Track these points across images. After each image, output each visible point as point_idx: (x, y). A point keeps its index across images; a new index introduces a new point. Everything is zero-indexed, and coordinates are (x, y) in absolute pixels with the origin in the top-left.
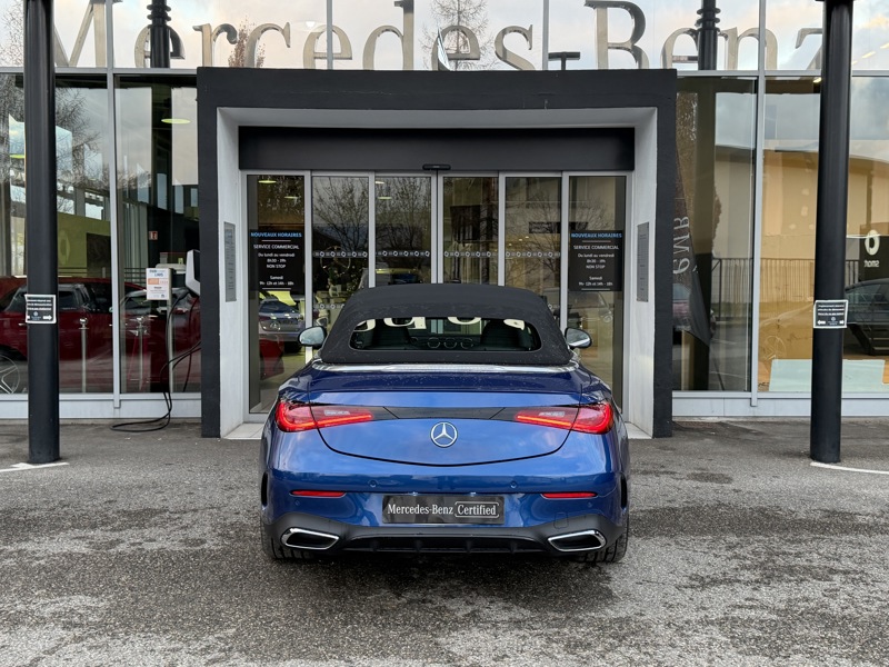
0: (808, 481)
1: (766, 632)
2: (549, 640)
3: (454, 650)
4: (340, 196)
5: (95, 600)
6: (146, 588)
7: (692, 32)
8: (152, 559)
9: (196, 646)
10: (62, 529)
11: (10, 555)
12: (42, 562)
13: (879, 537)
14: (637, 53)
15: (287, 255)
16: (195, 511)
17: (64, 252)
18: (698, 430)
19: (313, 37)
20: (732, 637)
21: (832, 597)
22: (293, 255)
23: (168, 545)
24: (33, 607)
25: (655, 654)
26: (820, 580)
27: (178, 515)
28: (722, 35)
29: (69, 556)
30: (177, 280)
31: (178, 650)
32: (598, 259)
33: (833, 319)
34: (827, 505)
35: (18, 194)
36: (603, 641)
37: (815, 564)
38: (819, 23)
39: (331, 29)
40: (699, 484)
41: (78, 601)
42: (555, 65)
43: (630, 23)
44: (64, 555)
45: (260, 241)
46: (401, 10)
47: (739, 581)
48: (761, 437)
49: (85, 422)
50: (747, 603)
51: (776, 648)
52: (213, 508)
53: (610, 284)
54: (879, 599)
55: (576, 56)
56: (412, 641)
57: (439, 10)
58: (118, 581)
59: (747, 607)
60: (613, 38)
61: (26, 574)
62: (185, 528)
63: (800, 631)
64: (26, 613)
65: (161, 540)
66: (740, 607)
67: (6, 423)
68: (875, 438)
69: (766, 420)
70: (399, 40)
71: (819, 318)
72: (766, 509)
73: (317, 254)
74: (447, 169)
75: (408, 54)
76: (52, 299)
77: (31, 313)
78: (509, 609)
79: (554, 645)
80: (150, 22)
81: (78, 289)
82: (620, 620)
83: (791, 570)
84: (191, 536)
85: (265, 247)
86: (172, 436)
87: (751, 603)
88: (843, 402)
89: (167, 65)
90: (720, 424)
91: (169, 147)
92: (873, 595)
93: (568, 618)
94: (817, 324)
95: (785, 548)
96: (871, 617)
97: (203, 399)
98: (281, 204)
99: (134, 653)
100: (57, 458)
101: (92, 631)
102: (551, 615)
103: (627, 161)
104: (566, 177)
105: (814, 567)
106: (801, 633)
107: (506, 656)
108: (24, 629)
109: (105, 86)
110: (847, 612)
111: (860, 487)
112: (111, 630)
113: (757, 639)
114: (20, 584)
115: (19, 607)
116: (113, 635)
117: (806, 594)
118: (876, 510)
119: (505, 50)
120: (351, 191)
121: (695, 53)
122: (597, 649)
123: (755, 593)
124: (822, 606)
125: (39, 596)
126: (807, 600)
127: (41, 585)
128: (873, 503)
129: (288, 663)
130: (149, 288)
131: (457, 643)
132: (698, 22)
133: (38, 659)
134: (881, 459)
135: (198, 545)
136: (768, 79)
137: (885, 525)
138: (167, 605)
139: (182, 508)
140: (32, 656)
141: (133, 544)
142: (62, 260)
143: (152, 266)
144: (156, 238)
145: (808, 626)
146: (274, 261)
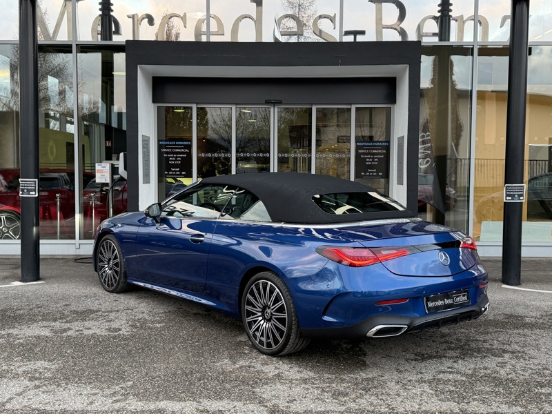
1: (457, 388)
2: (323, 391)
3: (263, 396)
5: (50, 364)
6: (82, 357)
7: (435, 18)
8: (88, 340)
9: (108, 392)
10: (36, 321)
11: (2, 336)
12: (21, 341)
13: (537, 331)
14: (403, 33)
16: (118, 311)
19: (200, 22)
20: (436, 391)
21: (502, 367)
22: (185, 155)
23: (98, 332)
24: (12, 367)
25: (387, 400)
26: (496, 356)
27: (106, 314)
28: (454, 20)
29: (38, 337)
30: (114, 170)
31: (96, 394)
32: (373, 158)
33: (516, 196)
34: (508, 311)
36: (356, 392)
37: (494, 347)
38: (509, 12)
39: (209, 16)
41: (40, 364)
42: (350, 39)
43: (396, 12)
44: (35, 337)
45: (166, 147)
46: (255, 4)
47: (445, 357)
49: (58, 257)
50: (448, 370)
51: (462, 397)
52: (128, 309)
53: (380, 174)
54: (531, 369)
55: (363, 33)
56: (239, 390)
57: (287, 4)
58: (66, 353)
59: (448, 372)
60: (385, 22)
61: (11, 348)
62: (110, 321)
63: (479, 387)
64: (8, 371)
65: (94, 328)
66: (444, 372)
68: (545, 270)
70: (253, 23)
71: (507, 195)
73: (200, 155)
74: (280, 103)
75: (259, 32)
76: (35, 182)
77: (23, 190)
78: (301, 372)
79: (326, 394)
80: (101, 13)
82: (368, 379)
83: (479, 350)
84: (113, 326)
87: (451, 370)
88: (522, 248)
89: (111, 39)
92: (528, 366)
93: (336, 377)
94: (506, 199)
95: (477, 337)
96: (525, 379)
99: (70, 395)
100: (37, 278)
101: (46, 382)
102: (326, 376)
103: (392, 99)
104: (353, 108)
105: (493, 349)
106: (480, 389)
107: (295, 400)
108: (6, 380)
109: (71, 52)
110: (510, 376)
111: (530, 301)
112: (57, 382)
113: (451, 392)
114: (6, 354)
115: (4, 368)
116: (58, 385)
117: (486, 365)
118: (539, 314)
119: (320, 31)
121: (437, 31)
122: (352, 397)
123: (454, 364)
124: (495, 373)
125: (16, 361)
126: (486, 369)
127: (19, 354)
128: (537, 310)
129: (162, 403)
130: (98, 175)
131: (266, 392)
132: (439, 12)
133: (11, 399)
134: (547, 283)
135: (116, 332)
136: (480, 47)
137: (543, 323)
138: (93, 367)
139: (110, 309)
140: (8, 396)
141: (77, 331)
142: (51, 158)
143: (101, 162)
144: (110, 145)
145: (484, 384)
146: (174, 159)
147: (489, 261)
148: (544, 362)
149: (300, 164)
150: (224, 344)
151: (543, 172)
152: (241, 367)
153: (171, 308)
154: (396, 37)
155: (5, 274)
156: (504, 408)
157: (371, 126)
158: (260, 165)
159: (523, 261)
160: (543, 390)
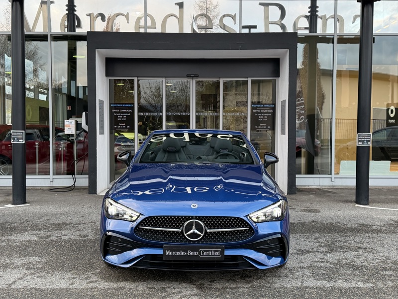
0: (354, 212)
1: (327, 272)
4: (154, 91)
5: (40, 259)
6: (62, 254)
7: (306, 17)
8: (65, 242)
9: (83, 276)
10: (27, 231)
11: (4, 241)
12: (18, 244)
13: (382, 235)
14: (283, 27)
15: (127, 114)
16: (84, 223)
17: (29, 115)
18: (308, 192)
19: (139, 19)
20: (313, 274)
21: (358, 258)
22: (129, 114)
23: (72, 237)
24: (13, 261)
26: (354, 251)
27: (76, 226)
28: (320, 18)
29: (30, 241)
30: (78, 126)
31: (75, 278)
33: (365, 142)
34: (360, 222)
35: (9, 90)
37: (352, 245)
38: (359, 12)
39: (146, 15)
40: (305, 213)
41: (33, 259)
42: (246, 31)
43: (279, 12)
44: (27, 241)
45: (115, 108)
46: (178, 7)
47: (318, 252)
48: (335, 195)
49: (37, 188)
50: (321, 260)
51: (331, 278)
52: (92, 222)
53: (269, 127)
54: (378, 259)
55: (255, 27)
57: (198, 8)
58: (50, 251)
59: (320, 262)
60: (271, 20)
61: (11, 248)
62: (80, 230)
63: (342, 271)
64: (10, 264)
65: (69, 235)
66: (317, 262)
67: (3, 188)
68: (385, 195)
69: (338, 187)
70: (177, 20)
71: (359, 141)
72: (333, 223)
73: (140, 114)
74: (197, 76)
75: (181, 26)
76: (23, 132)
77: (14, 139)
79: (236, 276)
80: (67, 12)
81: (35, 132)
83: (341, 247)
84: (82, 234)
85: (117, 111)
86: (75, 194)
87: (322, 260)
88: (370, 179)
89: (74, 31)
90: (318, 189)
91: (75, 68)
92: (376, 257)
94: (358, 144)
95: (340, 239)
96: (374, 266)
97: (89, 178)
98: (127, 94)
99: (56, 279)
100: (25, 202)
101: (38, 271)
103: (277, 73)
104: (249, 80)
105: (352, 246)
106: (343, 272)
108: (10, 270)
109: (47, 41)
110: (363, 264)
112: (47, 270)
113: (323, 274)
114: (8, 252)
115: (7, 262)
116: (48, 272)
117: (347, 257)
118: (382, 224)
119: (224, 25)
120: (159, 89)
121: (308, 26)
123: (324, 256)
124: (353, 262)
125: (16, 257)
126: (347, 259)
127: (17, 253)
128: (381, 221)
129: (122, 283)
130: (66, 129)
132: (309, 12)
133: (15, 282)
134: (387, 203)
135: (85, 237)
136: (338, 37)
137: (385, 230)
138: (71, 261)
139: (79, 222)
140: (12, 280)
141: (57, 237)
142: (28, 118)
143: (68, 119)
144: (70, 109)
145: (346, 269)
146: (121, 117)
147: (346, 189)
148: (387, 255)
151: (383, 127)
154: (279, 30)
156: (360, 284)
157: (259, 95)
158: (177, 124)
159: (371, 189)
160: (387, 273)
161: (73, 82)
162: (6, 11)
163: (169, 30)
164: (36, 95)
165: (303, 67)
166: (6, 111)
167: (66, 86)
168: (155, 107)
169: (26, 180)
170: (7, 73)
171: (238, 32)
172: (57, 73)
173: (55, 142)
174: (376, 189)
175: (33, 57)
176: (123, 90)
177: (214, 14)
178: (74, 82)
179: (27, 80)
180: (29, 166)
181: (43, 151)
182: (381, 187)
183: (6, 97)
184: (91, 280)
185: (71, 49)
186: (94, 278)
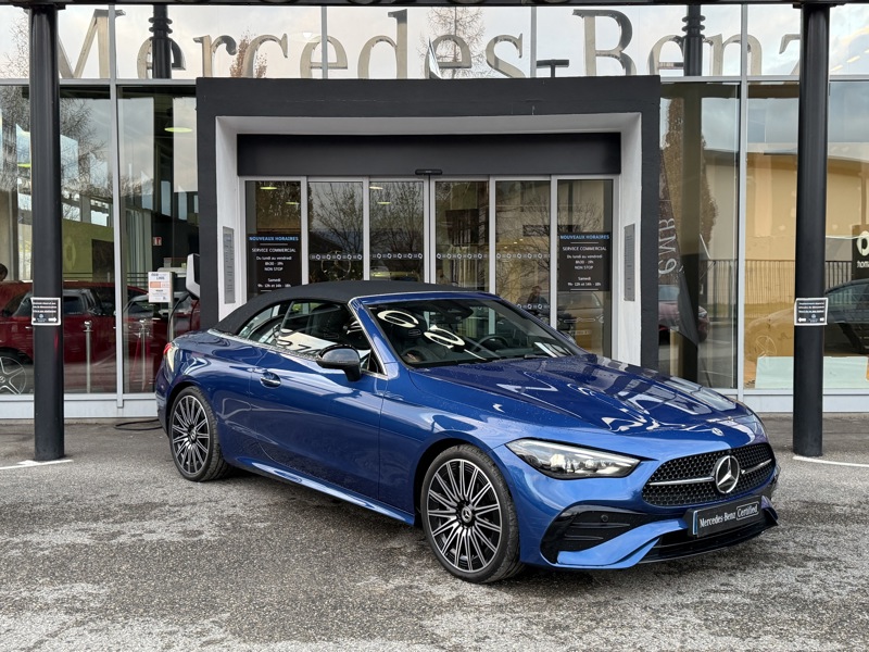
0: (789, 474)
1: (739, 615)
2: (530, 623)
3: (438, 632)
4: (341, 201)
5: (97, 587)
6: (145, 576)
7: (678, 39)
8: (152, 549)
9: (192, 628)
10: (66, 521)
11: (15, 546)
12: (46, 552)
13: (855, 527)
14: (626, 62)
15: (284, 258)
16: (194, 504)
17: (70, 257)
19: (310, 48)
20: (705, 620)
21: (805, 582)
22: (290, 258)
23: (167, 537)
24: (37, 594)
25: (630, 635)
26: (794, 566)
27: (177, 508)
28: (707, 42)
29: (73, 546)
30: (178, 283)
31: (175, 633)
32: (586, 260)
33: (814, 316)
34: (806, 496)
35: (25, 202)
36: (582, 624)
37: (790, 552)
39: (325, 39)
41: (80, 588)
42: (544, 73)
43: (618, 31)
44: (67, 546)
45: (258, 245)
46: (394, 20)
47: (715, 568)
49: (89, 421)
50: (722, 588)
51: (748, 629)
52: (211, 501)
53: (598, 284)
54: (850, 584)
55: (565, 63)
56: (398, 623)
58: (119, 569)
59: (721, 592)
60: (599, 46)
61: (31, 564)
62: (184, 520)
63: (771, 614)
64: (31, 599)
65: (160, 531)
66: (715, 592)
67: (12, 422)
68: (858, 433)
70: (393, 49)
71: (800, 315)
73: (313, 257)
74: (439, 173)
75: (402, 63)
76: (57, 302)
77: (37, 316)
78: (492, 594)
79: (534, 627)
80: (152, 34)
81: (83, 294)
82: (598, 604)
83: (767, 557)
84: (189, 528)
85: (262, 250)
87: (726, 588)
88: (824, 398)
89: (168, 76)
91: (171, 155)
92: (845, 580)
93: (548, 602)
94: (798, 322)
96: (842, 600)
98: (283, 210)
99: (132, 635)
100: (61, 455)
101: (93, 616)
102: (532, 599)
103: (614, 165)
104: (554, 180)
105: (790, 555)
106: (773, 616)
107: (487, 637)
108: (29, 614)
109: (108, 97)
110: (818, 596)
111: (840, 480)
112: (111, 614)
113: (729, 621)
114: (24, 573)
115: (24, 594)
116: (113, 619)
117: (780, 580)
118: (855, 501)
119: (497, 59)
120: (352, 197)
121: (681, 59)
122: (576, 631)
123: (730, 579)
124: (794, 591)
125: (43, 584)
126: (780, 585)
127: (45, 573)
128: (851, 494)
129: (279, 644)
130: (151, 290)
131: (441, 625)
132: (684, 29)
133: (41, 642)
134: (863, 452)
135: (196, 536)
136: (751, 84)
137: (862, 515)
138: (165, 592)
139: (181, 501)
140: (35, 639)
141: (134, 536)
142: (68, 265)
143: (155, 269)
144: (160, 244)
145: (780, 609)
146: (272, 264)
147: (770, 419)
149: (463, 273)
150: (368, 553)
152: (397, 588)
153: (278, 498)
154: (617, 70)
155: (8, 449)
156: (814, 644)
157: (570, 210)
158: (394, 274)
159: (827, 420)
161: (165, 185)
162: (17, 30)
163: (375, 74)
164: (85, 214)
165: (668, 145)
166: (20, 246)
167: (151, 192)
168: (345, 236)
169: (65, 404)
170: (22, 165)
171: (528, 76)
172: (130, 166)
173: (126, 315)
174: (837, 419)
175: (79, 130)
176: (273, 201)
177: (470, 32)
178: (168, 183)
179: (65, 182)
180: (70, 370)
181: (103, 335)
182: (848, 415)
183: (20, 218)
184: (211, 637)
185: (162, 113)
186: (217, 634)
